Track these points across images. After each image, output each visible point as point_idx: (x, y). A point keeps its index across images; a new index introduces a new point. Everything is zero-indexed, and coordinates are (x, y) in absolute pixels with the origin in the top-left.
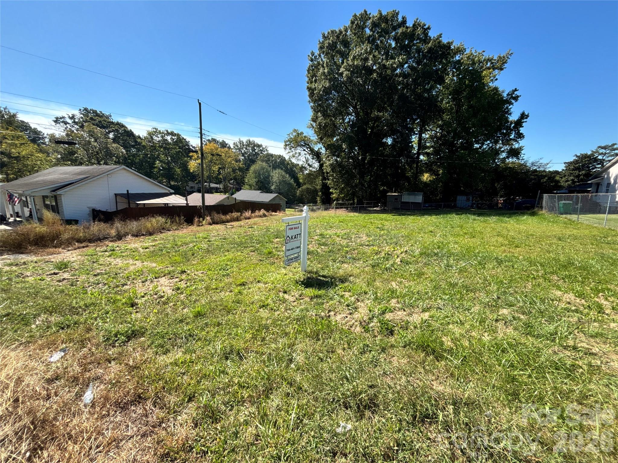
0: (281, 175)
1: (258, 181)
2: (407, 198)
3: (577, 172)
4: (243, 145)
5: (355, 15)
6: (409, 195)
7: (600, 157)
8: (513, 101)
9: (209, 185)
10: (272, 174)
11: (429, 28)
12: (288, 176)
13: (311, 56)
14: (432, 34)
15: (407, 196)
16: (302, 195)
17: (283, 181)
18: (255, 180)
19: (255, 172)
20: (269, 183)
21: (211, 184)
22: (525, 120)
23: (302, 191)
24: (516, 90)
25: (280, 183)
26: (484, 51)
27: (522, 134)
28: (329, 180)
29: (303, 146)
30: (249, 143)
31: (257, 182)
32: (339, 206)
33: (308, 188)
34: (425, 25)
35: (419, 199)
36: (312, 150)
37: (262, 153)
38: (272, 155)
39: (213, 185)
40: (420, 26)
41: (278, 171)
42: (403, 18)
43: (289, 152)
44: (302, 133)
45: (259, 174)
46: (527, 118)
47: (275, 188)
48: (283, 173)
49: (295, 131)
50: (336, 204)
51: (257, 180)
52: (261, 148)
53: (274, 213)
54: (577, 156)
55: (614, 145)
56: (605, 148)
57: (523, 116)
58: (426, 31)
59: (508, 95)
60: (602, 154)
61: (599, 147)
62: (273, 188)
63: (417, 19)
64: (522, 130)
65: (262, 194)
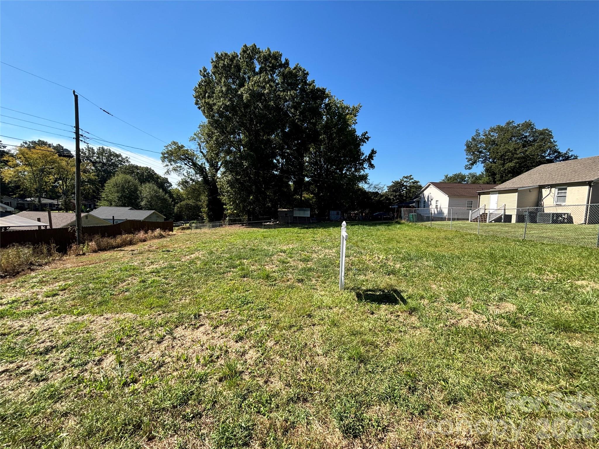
0: (153, 190)
1: (122, 196)
2: (298, 213)
3: (394, 193)
4: (94, 153)
5: (245, 46)
6: (299, 210)
7: (405, 184)
8: (366, 141)
9: (40, 201)
10: (140, 189)
11: (307, 74)
12: (161, 191)
13: (203, 71)
14: (309, 79)
15: (298, 212)
16: (180, 212)
17: (156, 196)
18: (116, 194)
19: (116, 185)
20: (137, 197)
21: (42, 199)
22: (374, 155)
23: (181, 207)
24: (367, 133)
25: (151, 198)
26: (343, 100)
27: (373, 165)
28: (224, 196)
29: (184, 160)
30: (102, 152)
31: (120, 198)
32: (232, 222)
33: (187, 204)
34: (305, 71)
35: (307, 214)
36: (195, 165)
37: (121, 164)
38: (137, 167)
39: (45, 201)
40: (301, 70)
41: (148, 185)
42: (286, 60)
43: (167, 165)
44: (183, 147)
45: (123, 187)
46: (375, 154)
47: (146, 204)
48: (155, 188)
49: (175, 143)
50: (229, 220)
51: (119, 195)
52: (120, 159)
53: (171, 233)
54: (393, 183)
55: (411, 176)
56: (406, 178)
57: (373, 152)
58: (306, 74)
59: (362, 135)
60: (406, 181)
61: (404, 177)
62: (143, 204)
63: (298, 64)
64: (373, 162)
65: (132, 211)
